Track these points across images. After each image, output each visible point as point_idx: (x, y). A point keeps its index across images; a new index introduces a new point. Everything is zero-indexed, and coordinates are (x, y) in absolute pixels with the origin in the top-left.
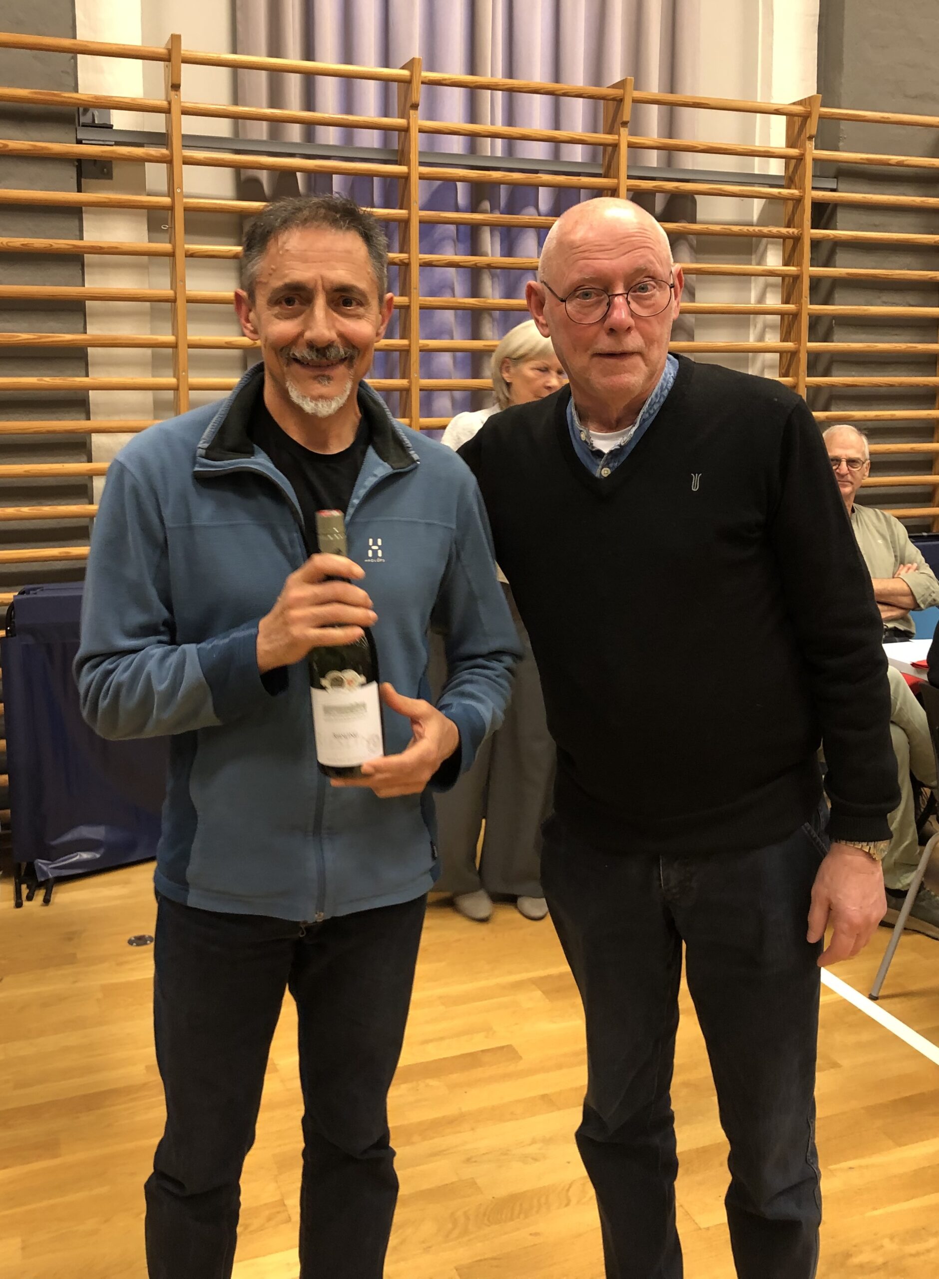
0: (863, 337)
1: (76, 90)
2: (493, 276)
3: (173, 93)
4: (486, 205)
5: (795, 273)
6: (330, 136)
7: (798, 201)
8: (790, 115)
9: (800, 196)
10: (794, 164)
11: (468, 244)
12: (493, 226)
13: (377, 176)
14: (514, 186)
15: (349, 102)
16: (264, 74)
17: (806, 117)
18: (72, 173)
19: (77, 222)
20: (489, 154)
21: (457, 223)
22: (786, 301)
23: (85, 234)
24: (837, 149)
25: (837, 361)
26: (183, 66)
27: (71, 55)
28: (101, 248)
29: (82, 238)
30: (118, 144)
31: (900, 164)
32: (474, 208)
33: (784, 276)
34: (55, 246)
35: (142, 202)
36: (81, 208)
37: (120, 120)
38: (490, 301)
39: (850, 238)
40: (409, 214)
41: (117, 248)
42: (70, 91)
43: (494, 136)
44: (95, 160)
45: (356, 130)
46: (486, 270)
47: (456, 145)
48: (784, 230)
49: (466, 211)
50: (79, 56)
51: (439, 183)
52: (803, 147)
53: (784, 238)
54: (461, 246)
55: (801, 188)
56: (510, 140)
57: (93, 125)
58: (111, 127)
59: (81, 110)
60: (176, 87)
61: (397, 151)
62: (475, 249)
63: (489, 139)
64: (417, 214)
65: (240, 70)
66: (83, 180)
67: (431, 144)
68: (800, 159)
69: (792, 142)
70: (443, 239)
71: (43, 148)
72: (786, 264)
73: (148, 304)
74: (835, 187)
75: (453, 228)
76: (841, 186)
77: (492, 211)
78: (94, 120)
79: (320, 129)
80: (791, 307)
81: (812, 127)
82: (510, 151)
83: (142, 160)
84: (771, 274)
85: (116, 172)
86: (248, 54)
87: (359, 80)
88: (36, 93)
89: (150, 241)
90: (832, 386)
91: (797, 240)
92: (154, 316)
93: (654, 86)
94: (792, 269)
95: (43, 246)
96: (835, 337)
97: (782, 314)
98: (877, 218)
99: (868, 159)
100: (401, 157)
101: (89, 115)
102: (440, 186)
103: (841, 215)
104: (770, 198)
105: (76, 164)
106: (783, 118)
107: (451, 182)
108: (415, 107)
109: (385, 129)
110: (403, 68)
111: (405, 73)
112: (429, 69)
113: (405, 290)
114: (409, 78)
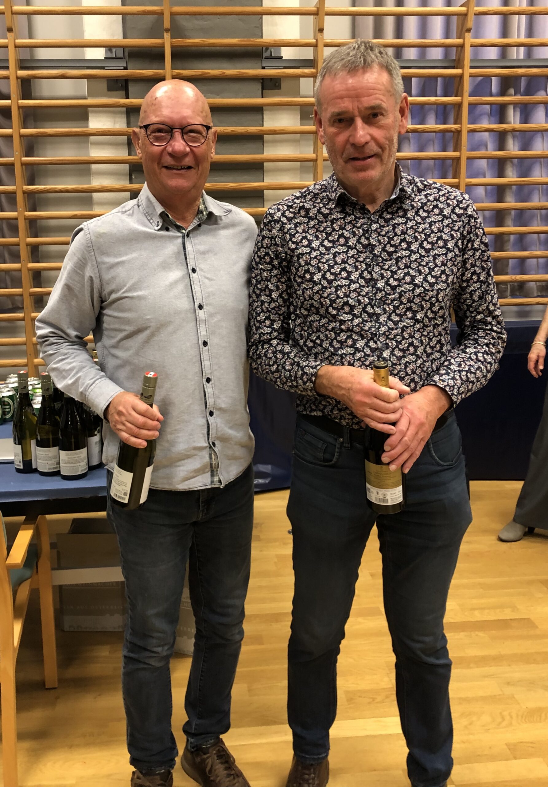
1: (262, 37)
2: (514, 137)
3: (319, 34)
4: (512, 91)
6: (411, 54)
11: (498, 117)
12: (515, 104)
13: (440, 77)
14: (531, 78)
15: (423, 31)
16: (371, 18)
18: (260, 87)
19: (261, 116)
20: (515, 58)
21: (491, 104)
23: (264, 123)
26: (326, 16)
27: (260, 16)
28: (275, 131)
29: (263, 126)
30: (285, 68)
32: (503, 93)
34: (250, 131)
35: (299, 101)
36: (263, 108)
37: (287, 53)
38: (513, 153)
40: (462, 99)
41: (284, 130)
42: (258, 38)
43: (519, 45)
44: (271, 79)
45: (428, 48)
46: (510, 133)
47: (492, 53)
49: (497, 95)
50: (264, 16)
51: (480, 78)
54: (493, 119)
56: (529, 47)
57: (271, 58)
58: (282, 57)
59: (264, 48)
60: (321, 30)
61: (455, 60)
62: (502, 119)
63: (516, 48)
64: (467, 99)
65: (357, 17)
66: (264, 91)
67: (476, 54)
70: (481, 115)
71: (244, 73)
73: (299, 163)
75: (488, 107)
77: (515, 95)
78: (271, 55)
79: (405, 50)
82: (529, 55)
83: (298, 77)
85: (283, 85)
86: (362, 6)
87: (431, 16)
88: (241, 41)
89: (301, 125)
92: (303, 170)
95: (243, 131)
100: (457, 63)
101: (269, 51)
102: (481, 80)
105: (261, 81)
107: (488, 78)
108: (469, 30)
109: (446, 47)
110: (461, 6)
111: (464, 9)
112: (478, 5)
113: (457, 148)
114: (465, 12)
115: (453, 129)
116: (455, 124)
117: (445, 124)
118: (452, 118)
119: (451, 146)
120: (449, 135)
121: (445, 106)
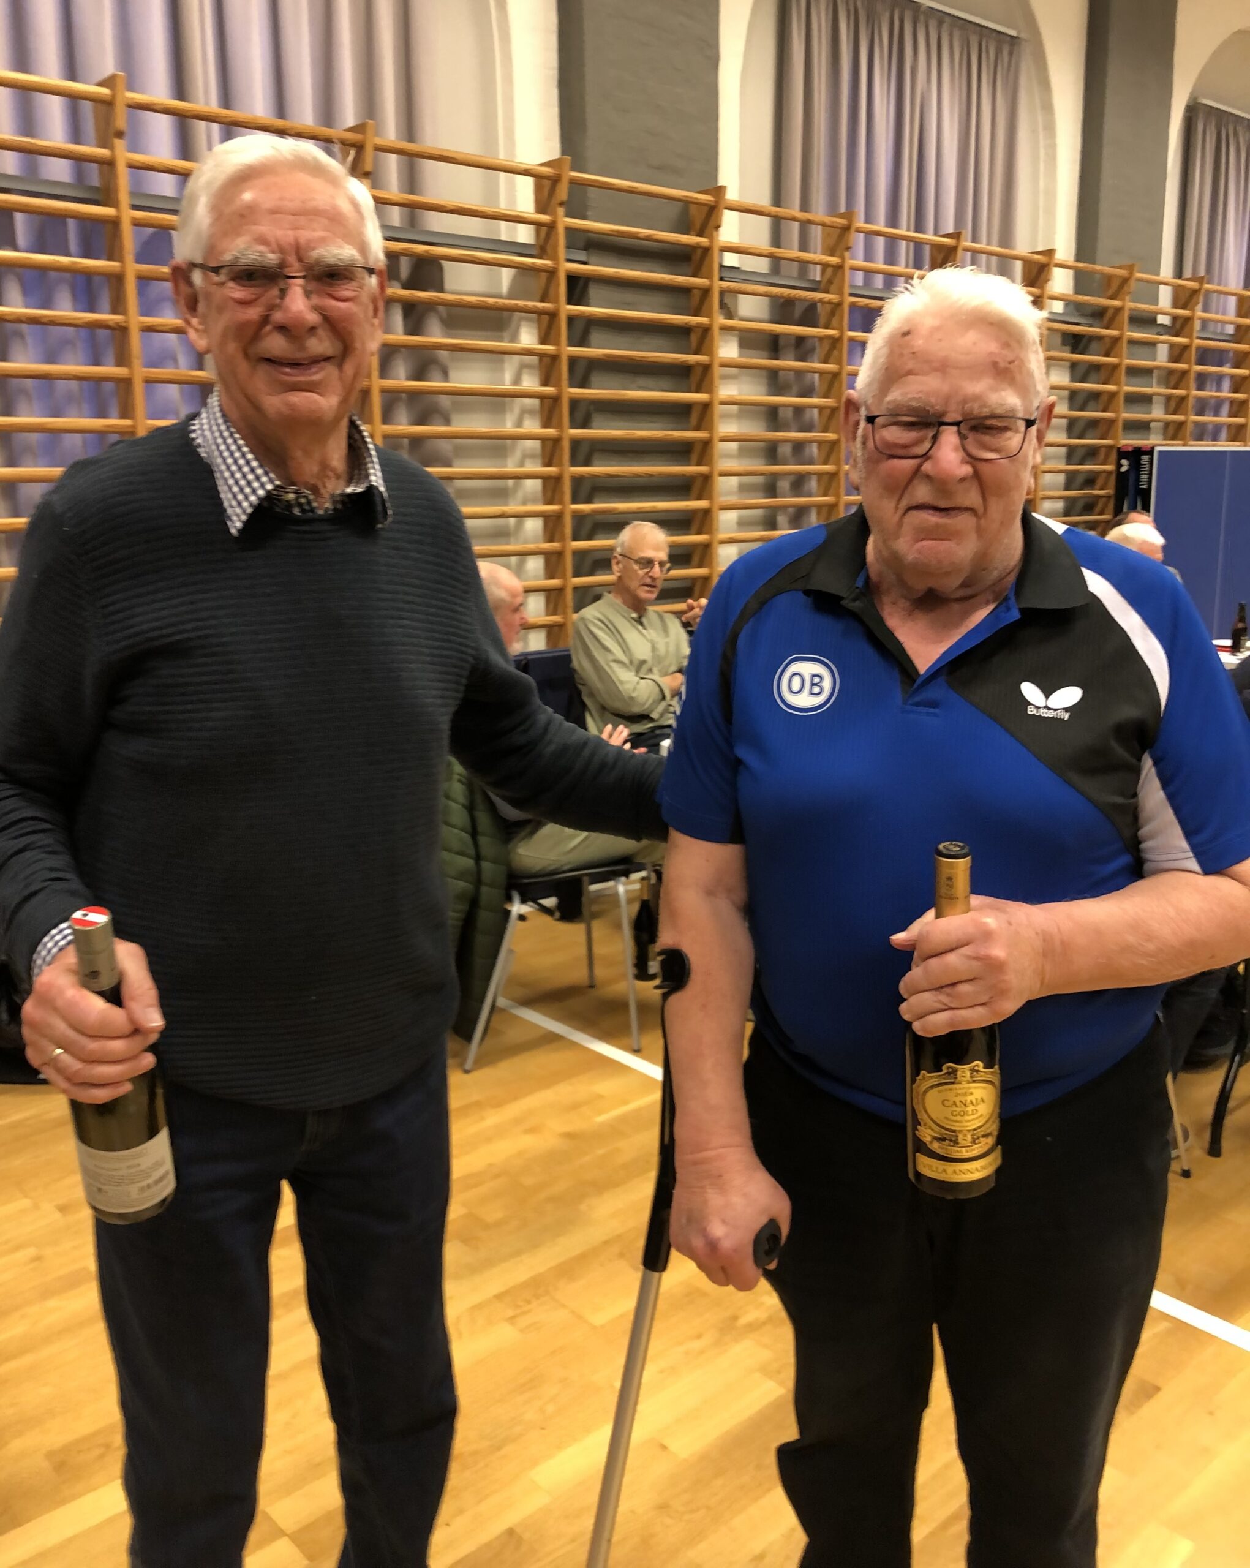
0: (621, 424)
5: (554, 353)
7: (552, 273)
8: (538, 177)
9: (554, 268)
10: (544, 232)
13: (74, 217)
15: (27, 122)
17: (555, 181)
22: (545, 383)
24: (584, 218)
25: (599, 450)
31: (648, 238)
33: (541, 355)
39: (605, 316)
40: (123, 267)
48: (541, 305)
52: (553, 213)
53: (539, 313)
55: (554, 258)
64: (132, 267)
68: (551, 227)
69: (541, 208)
72: (543, 342)
74: (584, 259)
76: (593, 259)
80: (550, 390)
81: (563, 192)
84: (529, 352)
90: (595, 476)
91: (553, 315)
93: (390, 132)
94: (549, 348)
96: (594, 424)
97: (542, 397)
98: (629, 296)
99: (618, 231)
100: (105, 195)
102: (152, 234)
103: (594, 291)
104: (520, 268)
106: (530, 181)
107: (165, 228)
108: (120, 135)
109: (78, 160)
110: (100, 84)
111: (104, 91)
112: (131, 88)
113: (122, 359)
114: (108, 98)
115: (111, 323)
116: (114, 311)
117: (92, 311)
118: (105, 300)
119: (110, 355)
120: (102, 333)
121: (88, 275)
